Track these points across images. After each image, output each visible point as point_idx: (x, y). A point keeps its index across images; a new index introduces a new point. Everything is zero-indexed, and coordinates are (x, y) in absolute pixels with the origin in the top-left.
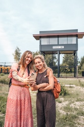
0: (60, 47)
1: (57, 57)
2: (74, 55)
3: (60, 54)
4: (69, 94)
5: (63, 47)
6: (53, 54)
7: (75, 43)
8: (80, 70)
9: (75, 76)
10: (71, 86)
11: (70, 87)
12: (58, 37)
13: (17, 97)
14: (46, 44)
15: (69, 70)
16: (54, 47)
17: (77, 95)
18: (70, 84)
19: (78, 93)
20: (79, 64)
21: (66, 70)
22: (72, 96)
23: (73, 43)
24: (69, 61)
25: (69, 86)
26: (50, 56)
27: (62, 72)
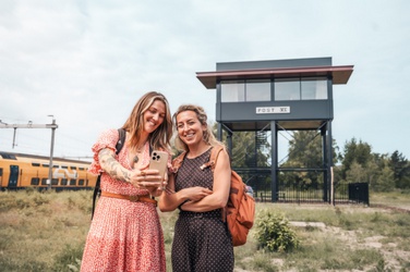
0: (277, 110)
1: (269, 140)
2: (323, 133)
3: (277, 129)
4: (301, 249)
5: (287, 110)
6: (256, 130)
7: (326, 98)
8: (341, 181)
9: (326, 199)
10: (312, 224)
11: (308, 228)
12: (272, 78)
13: (117, 233)
14: (237, 100)
15: (309, 181)
16: (260, 110)
17: (329, 250)
18: (308, 221)
19: (331, 245)
20: (339, 164)
21: (298, 179)
22: (312, 254)
23: (317, 98)
24: (308, 152)
25: (304, 224)
26: (250, 136)
27: (288, 185)
